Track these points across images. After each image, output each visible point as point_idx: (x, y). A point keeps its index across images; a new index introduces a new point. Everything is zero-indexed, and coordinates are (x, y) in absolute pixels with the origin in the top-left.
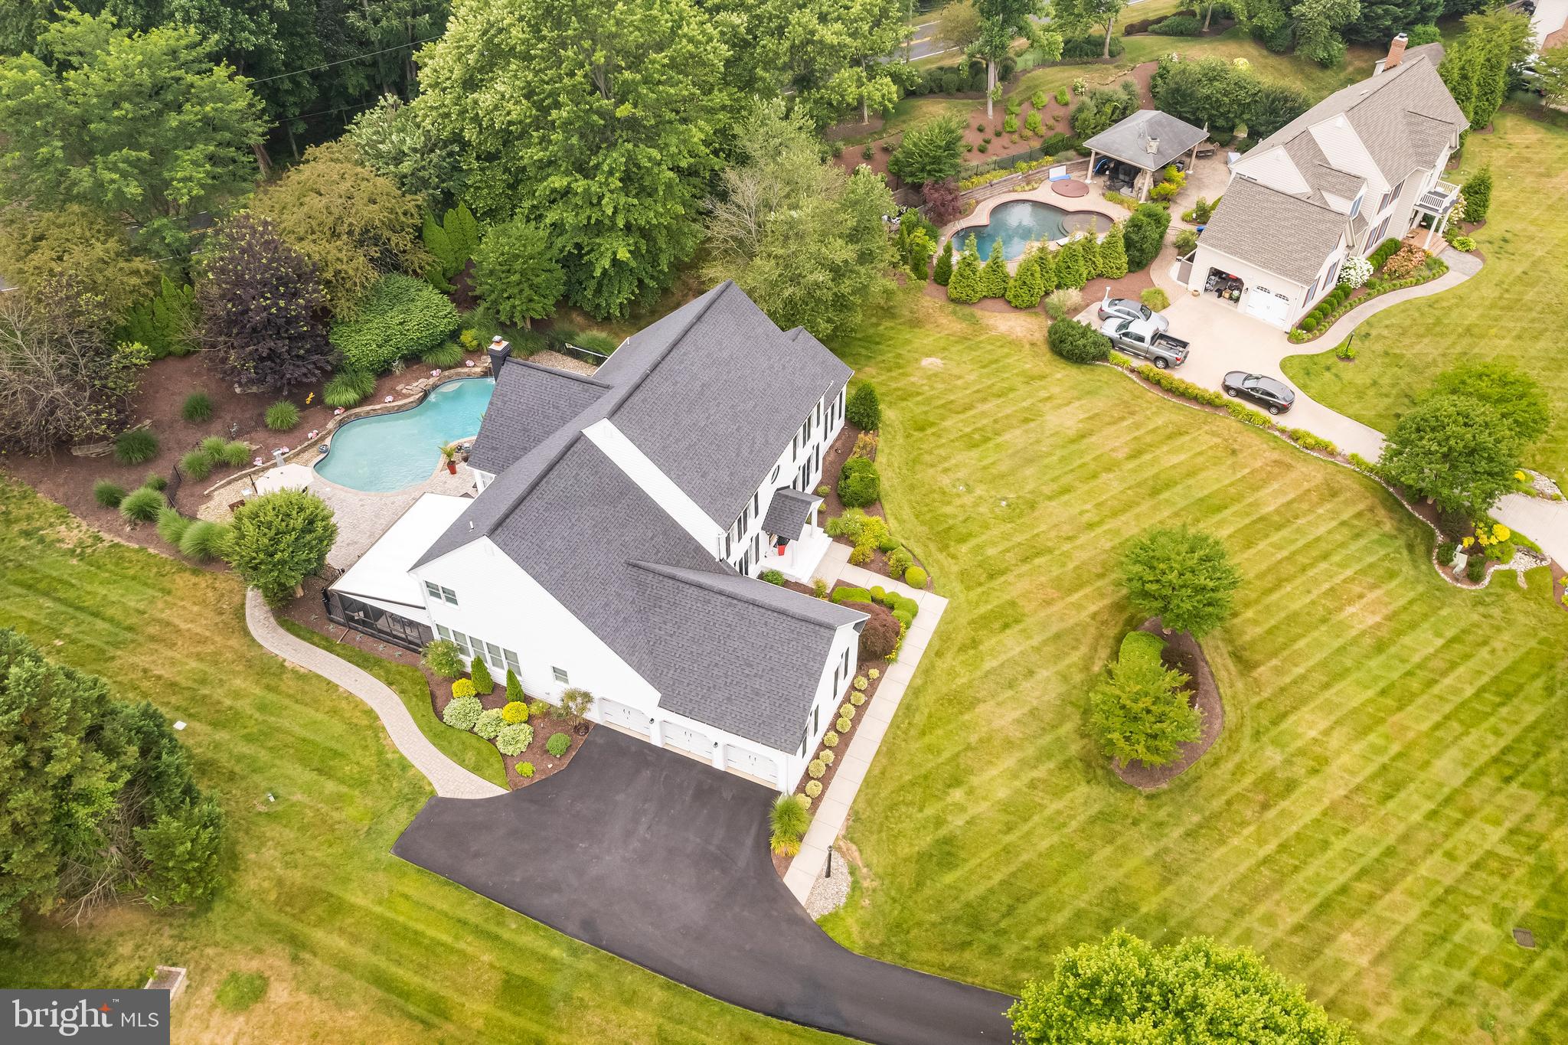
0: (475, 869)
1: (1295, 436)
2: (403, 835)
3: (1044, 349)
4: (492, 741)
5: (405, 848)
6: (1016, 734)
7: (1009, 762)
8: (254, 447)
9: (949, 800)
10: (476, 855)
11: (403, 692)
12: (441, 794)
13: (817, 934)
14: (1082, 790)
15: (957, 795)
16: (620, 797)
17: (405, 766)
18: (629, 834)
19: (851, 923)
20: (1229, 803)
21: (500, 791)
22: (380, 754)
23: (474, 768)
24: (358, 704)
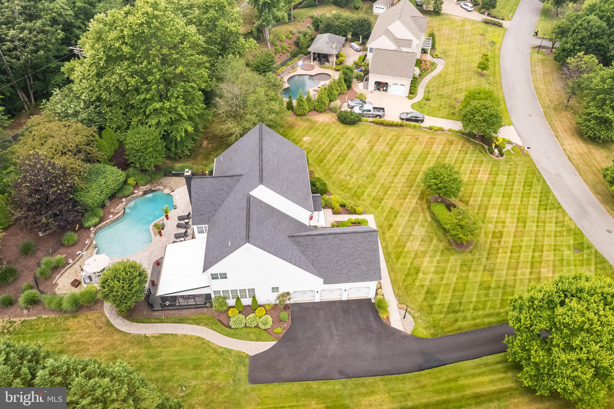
0: (286, 374)
1: (430, 128)
2: (249, 376)
3: (338, 123)
4: (257, 326)
5: (254, 380)
7: (427, 258)
8: (64, 256)
9: (420, 278)
10: (283, 369)
12: (252, 355)
13: (414, 338)
14: (452, 258)
16: (319, 325)
17: (229, 351)
18: (331, 336)
19: (423, 330)
20: (490, 245)
21: (273, 343)
22: (215, 351)
23: (258, 340)
24: (191, 337)
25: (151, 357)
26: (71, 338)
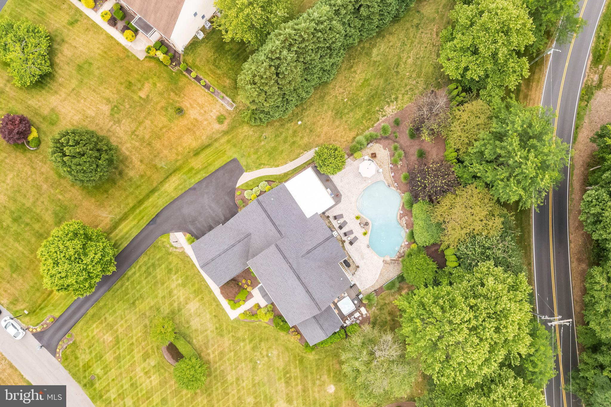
0: (221, 172)
2: (238, 162)
4: (252, 190)
5: (235, 160)
6: (188, 306)
7: (182, 299)
9: (180, 279)
10: (224, 174)
11: (280, 175)
12: (245, 173)
13: (166, 232)
15: (180, 281)
16: (220, 210)
17: (257, 168)
18: (210, 207)
19: (164, 240)
21: (237, 186)
22: (264, 164)
23: (247, 183)
24: (282, 164)
25: (294, 143)
26: (344, 127)
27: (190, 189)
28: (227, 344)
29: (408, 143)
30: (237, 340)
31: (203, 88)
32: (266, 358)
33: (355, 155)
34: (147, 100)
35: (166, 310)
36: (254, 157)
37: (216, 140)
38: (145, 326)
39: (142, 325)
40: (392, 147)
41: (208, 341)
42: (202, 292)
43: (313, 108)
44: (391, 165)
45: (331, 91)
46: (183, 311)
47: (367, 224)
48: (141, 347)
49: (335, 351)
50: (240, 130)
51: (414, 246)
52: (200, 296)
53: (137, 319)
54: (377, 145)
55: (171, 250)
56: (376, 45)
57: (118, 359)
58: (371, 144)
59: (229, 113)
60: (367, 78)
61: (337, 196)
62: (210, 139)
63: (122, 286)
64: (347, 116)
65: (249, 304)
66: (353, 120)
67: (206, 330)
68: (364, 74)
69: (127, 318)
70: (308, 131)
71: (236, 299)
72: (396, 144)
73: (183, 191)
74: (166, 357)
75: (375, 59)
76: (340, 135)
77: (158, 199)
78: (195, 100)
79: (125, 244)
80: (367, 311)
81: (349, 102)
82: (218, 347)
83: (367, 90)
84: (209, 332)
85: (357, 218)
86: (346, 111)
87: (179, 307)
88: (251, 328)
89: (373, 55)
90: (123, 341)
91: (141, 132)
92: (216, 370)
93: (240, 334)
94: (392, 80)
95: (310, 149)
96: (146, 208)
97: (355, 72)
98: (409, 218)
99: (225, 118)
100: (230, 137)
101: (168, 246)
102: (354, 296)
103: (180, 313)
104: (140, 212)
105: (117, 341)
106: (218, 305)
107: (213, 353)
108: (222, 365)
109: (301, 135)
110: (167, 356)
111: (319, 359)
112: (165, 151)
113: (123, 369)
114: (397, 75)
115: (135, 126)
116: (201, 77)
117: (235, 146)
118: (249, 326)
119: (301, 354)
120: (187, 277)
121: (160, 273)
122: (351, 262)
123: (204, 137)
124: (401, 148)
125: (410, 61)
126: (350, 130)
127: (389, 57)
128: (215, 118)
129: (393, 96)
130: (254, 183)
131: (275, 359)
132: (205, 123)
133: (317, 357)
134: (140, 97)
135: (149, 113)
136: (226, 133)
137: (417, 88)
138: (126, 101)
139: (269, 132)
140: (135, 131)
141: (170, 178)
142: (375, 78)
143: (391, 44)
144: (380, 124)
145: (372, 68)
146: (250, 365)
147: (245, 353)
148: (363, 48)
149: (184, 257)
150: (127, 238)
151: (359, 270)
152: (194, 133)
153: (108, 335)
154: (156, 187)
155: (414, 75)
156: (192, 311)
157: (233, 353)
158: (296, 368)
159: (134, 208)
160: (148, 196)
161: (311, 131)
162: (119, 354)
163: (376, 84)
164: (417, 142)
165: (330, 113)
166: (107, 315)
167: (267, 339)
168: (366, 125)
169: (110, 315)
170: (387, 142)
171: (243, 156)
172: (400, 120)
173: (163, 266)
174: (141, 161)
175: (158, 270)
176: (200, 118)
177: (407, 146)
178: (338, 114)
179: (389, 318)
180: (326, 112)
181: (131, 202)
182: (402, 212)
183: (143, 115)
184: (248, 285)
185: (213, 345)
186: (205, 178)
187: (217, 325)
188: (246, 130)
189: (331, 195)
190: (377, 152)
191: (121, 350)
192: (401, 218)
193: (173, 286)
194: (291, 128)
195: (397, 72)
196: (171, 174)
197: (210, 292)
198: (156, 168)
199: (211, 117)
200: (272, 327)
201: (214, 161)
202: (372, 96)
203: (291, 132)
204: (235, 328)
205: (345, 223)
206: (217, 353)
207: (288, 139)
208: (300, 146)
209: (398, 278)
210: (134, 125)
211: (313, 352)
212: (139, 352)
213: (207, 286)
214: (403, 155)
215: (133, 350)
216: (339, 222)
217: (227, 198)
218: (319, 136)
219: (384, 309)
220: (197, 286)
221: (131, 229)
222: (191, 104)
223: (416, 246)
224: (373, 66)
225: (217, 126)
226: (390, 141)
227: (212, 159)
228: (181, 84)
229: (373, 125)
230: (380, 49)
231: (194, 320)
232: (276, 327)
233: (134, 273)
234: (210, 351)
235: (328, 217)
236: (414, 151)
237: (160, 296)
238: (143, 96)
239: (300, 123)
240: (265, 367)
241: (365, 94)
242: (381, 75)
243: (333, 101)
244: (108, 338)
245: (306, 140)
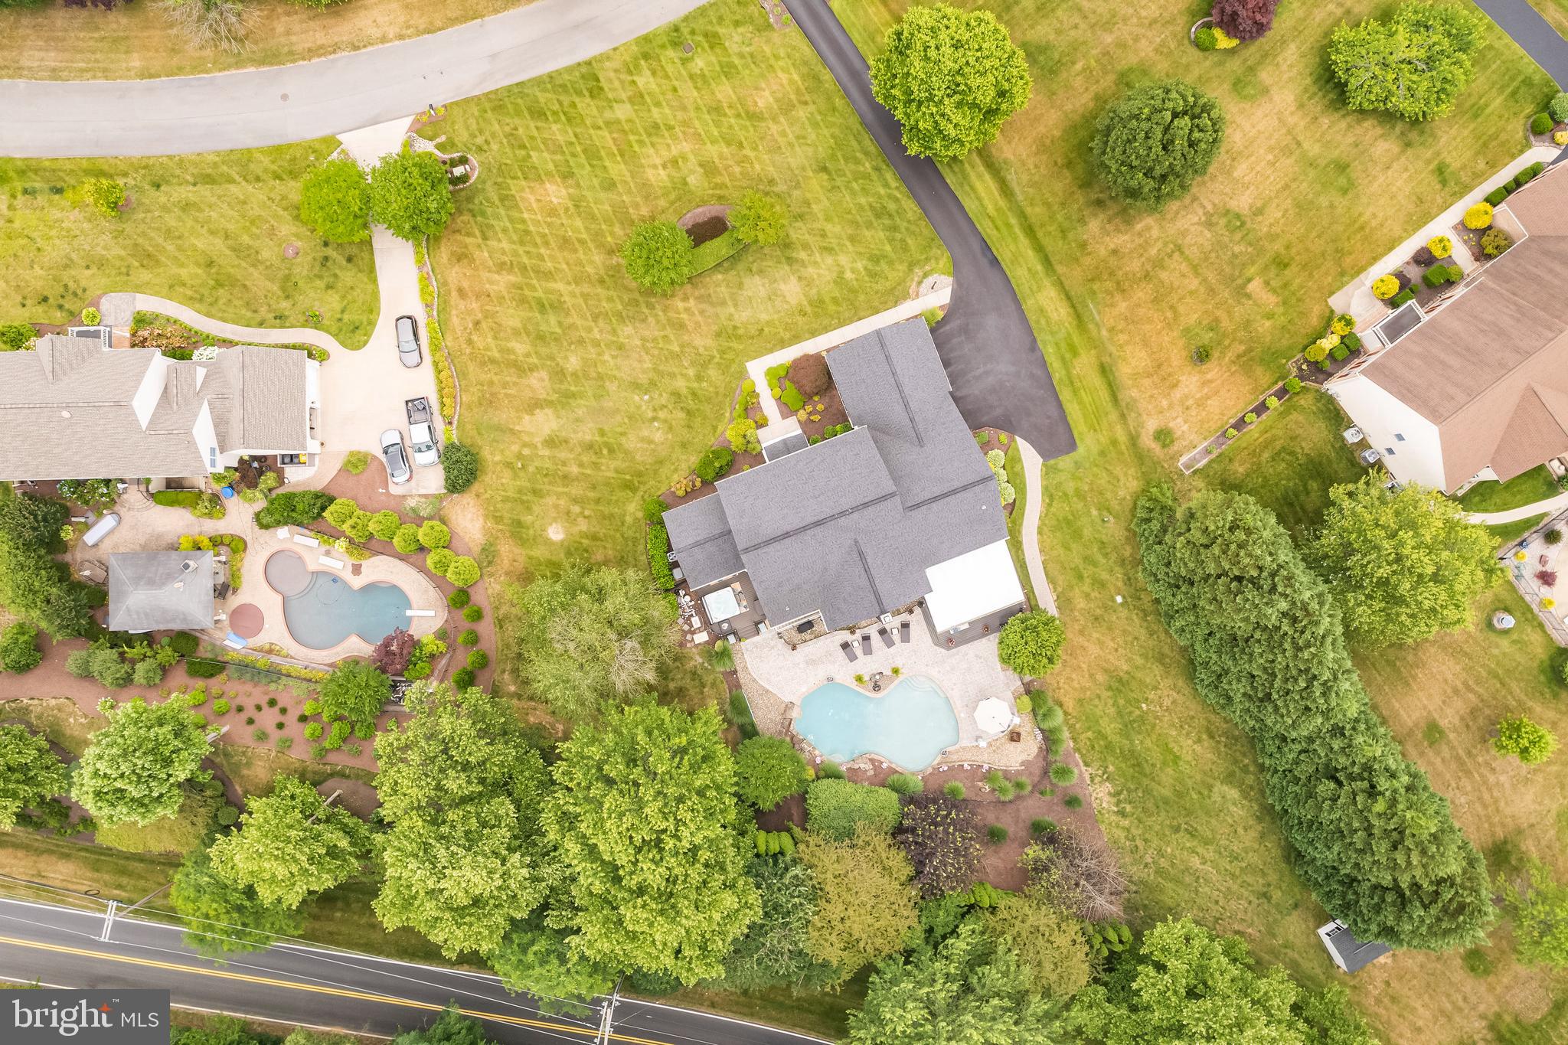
0: (1053, 412)
2: (1068, 453)
4: (1004, 467)
5: (1072, 446)
6: (793, 280)
7: (810, 270)
9: (853, 276)
10: (1049, 417)
11: (1020, 532)
12: (1040, 459)
13: (957, 271)
15: (848, 275)
16: (977, 392)
17: (1045, 489)
18: (987, 373)
19: (941, 264)
21: (1018, 439)
22: (1050, 505)
23: (1020, 460)
24: (1041, 543)
25: (1080, 577)
26: (1089, 689)
27: (1034, 340)
28: (698, 342)
29: (1023, 815)
30: (703, 364)
31: (1240, 415)
32: (650, 414)
33: (1026, 699)
34: (1241, 293)
35: (798, 233)
36: (1070, 487)
37: (1123, 416)
38: (771, 182)
39: (776, 176)
40: (1024, 779)
41: (712, 304)
42: (816, 315)
43: (1143, 633)
44: (986, 767)
45: (1169, 681)
46: (787, 268)
47: (877, 687)
48: (731, 163)
49: (631, 559)
50: (1132, 471)
51: (810, 773)
52: (809, 309)
53: (790, 168)
54: (1035, 750)
55: (918, 271)
56: (1245, 798)
57: (716, 110)
58: (1040, 737)
59: (1174, 458)
60: (1181, 763)
61: (951, 640)
62: (1128, 404)
63: (867, 154)
64: (1111, 702)
65: (769, 406)
66: (1099, 712)
67: (736, 305)
68: (1189, 758)
69: (797, 149)
70: (1098, 612)
71: (788, 384)
72: (1029, 788)
73: (1033, 325)
74: (700, 210)
75: (1215, 790)
76: (1074, 676)
77: (1029, 270)
78: (1216, 393)
79: (950, 179)
80: (697, 646)
81: (1137, 712)
82: (697, 323)
83: (1156, 756)
84: (732, 310)
85: (896, 671)
86: (1121, 702)
87: (797, 260)
88: (720, 398)
89: (1225, 788)
90: (751, 129)
91: (1177, 264)
92: (651, 307)
93: (713, 372)
94: (1163, 814)
95: (1059, 608)
96: (1015, 239)
97: (1199, 741)
98: (868, 779)
99: (1164, 446)
100: (1123, 447)
101: (927, 268)
102: (737, 626)
103: (783, 260)
104: (1008, 225)
105: (754, 117)
106: (783, 344)
107: (687, 310)
108: (658, 322)
109: (1093, 595)
110: (701, 213)
111: (623, 524)
112: (1124, 305)
113: (693, 114)
114: (1172, 827)
115: (1191, 256)
116: (1264, 416)
117: (1102, 453)
118: (725, 396)
119: (642, 488)
120: (852, 290)
121: (876, 237)
122: (807, 635)
123: (1134, 393)
124: (1018, 798)
125: (1195, 862)
126: (1080, 702)
127: (1213, 821)
128: (1171, 425)
129: (1128, 808)
130: (1016, 474)
131: (646, 433)
132: (1165, 403)
133: (629, 519)
134: (1249, 280)
135: (1212, 291)
136: (1134, 440)
137: (1135, 862)
138: (1250, 249)
139: (1114, 530)
140: (1182, 253)
141: (1065, 303)
142: (1176, 780)
143: (1241, 831)
144: (1077, 765)
145: (1198, 777)
146: (643, 379)
147: (672, 375)
148: (1245, 770)
149: (895, 296)
150: (961, 185)
151: (788, 649)
152: (1149, 375)
153: (771, 100)
154: (1054, 271)
155: (1163, 863)
156: (782, 286)
157: (677, 349)
158: (617, 471)
159: (1022, 215)
160: (1039, 248)
161: (1096, 619)
162: (725, 115)
163: (1164, 778)
164: (1023, 834)
165: (1125, 667)
166: (811, 108)
167: (689, 427)
168: (1082, 737)
169: (812, 114)
170: (1037, 772)
171: (1077, 465)
172: (1077, 809)
173: (888, 248)
174: (1115, 252)
175: (881, 234)
176: (1177, 394)
177: (1018, 810)
178: (1119, 684)
179: (672, 686)
180: (1130, 660)
181: (1035, 212)
182: (885, 766)
183: (1212, 277)
184: (810, 414)
185: (702, 312)
186: (1050, 377)
187: (741, 332)
188: (1129, 483)
189: (955, 629)
190: (1019, 746)
191: (733, 121)
192: (872, 761)
193: (843, 259)
194: (1113, 579)
195: (1177, 829)
196: (1073, 306)
197: (814, 333)
198: (1093, 280)
199: (1174, 419)
200: (712, 441)
201: (1081, 402)
202: (1139, 765)
203: (1105, 576)
204: (728, 367)
205: (890, 643)
206: (684, 316)
207: (1091, 567)
208: (1071, 587)
209: (753, 725)
210: (1193, 253)
211: (640, 515)
212: (721, 157)
213: (826, 329)
214: (1002, 798)
215: (728, 144)
216: (895, 631)
217: (998, 412)
218: (1081, 632)
219: (693, 680)
220: (832, 308)
221: (979, 199)
222: (1211, 381)
223: (809, 778)
224: (1203, 782)
225: (1152, 425)
226: (1036, 779)
227: (1087, 399)
228: (1259, 371)
229: (1078, 750)
230: (1234, 804)
231: (763, 285)
232: (713, 452)
233: (886, 185)
234: (692, 303)
235: (911, 612)
236: (1005, 822)
237: (828, 227)
238: (1251, 287)
239: (1119, 599)
240: (632, 409)
241: (1148, 749)
242: (1179, 795)
243: (1148, 680)
244: (764, 100)
245: (1080, 603)
